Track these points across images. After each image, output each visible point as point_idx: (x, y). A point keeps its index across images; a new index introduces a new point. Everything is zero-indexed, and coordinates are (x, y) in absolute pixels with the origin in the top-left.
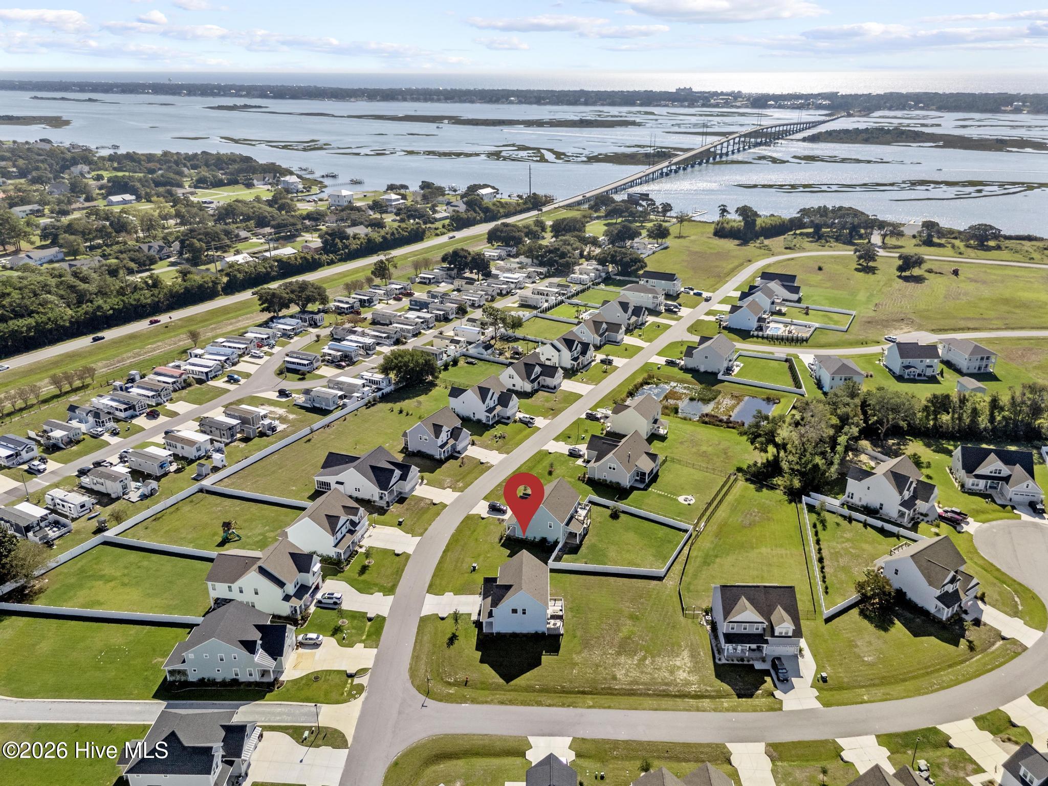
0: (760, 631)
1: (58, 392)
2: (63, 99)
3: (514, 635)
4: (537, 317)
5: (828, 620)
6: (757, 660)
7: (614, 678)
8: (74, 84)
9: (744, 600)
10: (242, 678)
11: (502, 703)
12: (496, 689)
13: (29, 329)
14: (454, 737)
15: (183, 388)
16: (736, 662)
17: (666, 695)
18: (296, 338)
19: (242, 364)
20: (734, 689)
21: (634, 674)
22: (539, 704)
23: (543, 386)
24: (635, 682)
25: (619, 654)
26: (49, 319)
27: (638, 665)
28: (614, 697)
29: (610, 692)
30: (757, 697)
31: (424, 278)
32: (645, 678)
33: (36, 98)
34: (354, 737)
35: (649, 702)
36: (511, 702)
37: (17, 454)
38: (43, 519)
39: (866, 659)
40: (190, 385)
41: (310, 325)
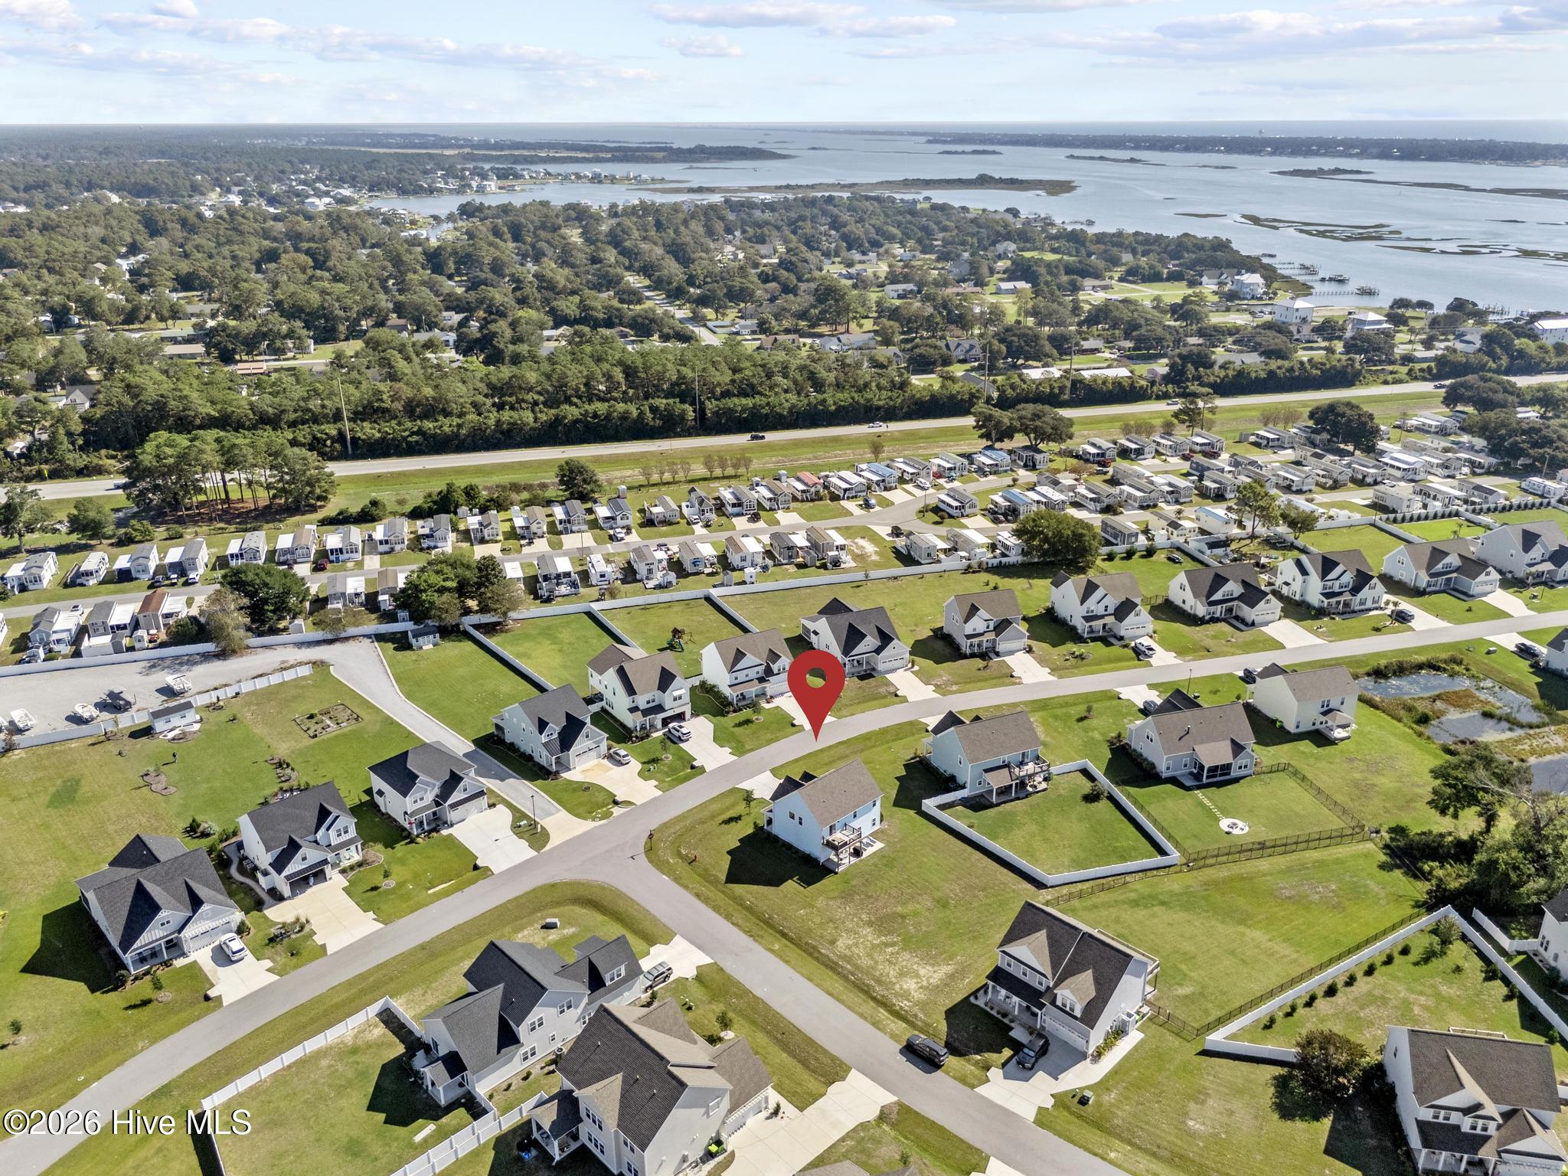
0: (1042, 988)
1: (708, 474)
2: (1102, 158)
3: (789, 847)
4: (1373, 525)
5: (1206, 1053)
6: (1023, 1025)
7: (833, 942)
8: (1131, 139)
9: (1041, 936)
10: (537, 759)
11: (698, 896)
12: (710, 882)
13: (744, 410)
14: (619, 894)
15: (812, 500)
16: (994, 1013)
17: (866, 992)
18: (991, 477)
19: (899, 491)
20: (948, 1034)
21: (860, 951)
22: (728, 917)
23: (1237, 618)
24: (848, 959)
25: (870, 924)
26: (768, 404)
27: (874, 947)
28: (809, 958)
29: (811, 952)
30: (968, 1061)
31: (1262, 437)
32: (865, 962)
33: (1072, 157)
34: (554, 849)
35: (838, 985)
36: (706, 901)
37: (613, 518)
38: (567, 575)
39: (1191, 1123)
40: (821, 499)
41: (1026, 466)
